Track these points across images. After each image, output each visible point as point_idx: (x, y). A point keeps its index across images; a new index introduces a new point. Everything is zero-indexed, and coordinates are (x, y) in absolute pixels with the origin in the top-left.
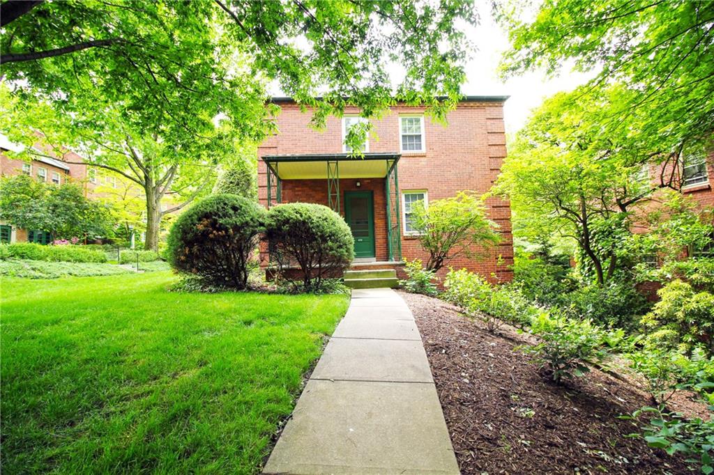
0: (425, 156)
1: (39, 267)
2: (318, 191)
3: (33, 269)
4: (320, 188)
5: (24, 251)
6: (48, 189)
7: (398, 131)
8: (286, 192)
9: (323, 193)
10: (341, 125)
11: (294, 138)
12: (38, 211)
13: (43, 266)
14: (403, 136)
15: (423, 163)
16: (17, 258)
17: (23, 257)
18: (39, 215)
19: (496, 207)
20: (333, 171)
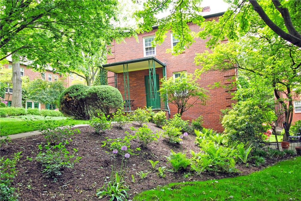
0: (185, 53)
1: (37, 118)
2: (133, 77)
3: (35, 119)
4: (134, 76)
5: (33, 112)
6: (49, 84)
7: (171, 41)
8: (119, 79)
9: (135, 78)
10: (143, 43)
11: (122, 52)
12: (44, 95)
13: (39, 117)
14: (173, 43)
15: (184, 56)
16: (30, 114)
17: (32, 114)
18: (44, 96)
19: (226, 77)
20: (126, 69)
